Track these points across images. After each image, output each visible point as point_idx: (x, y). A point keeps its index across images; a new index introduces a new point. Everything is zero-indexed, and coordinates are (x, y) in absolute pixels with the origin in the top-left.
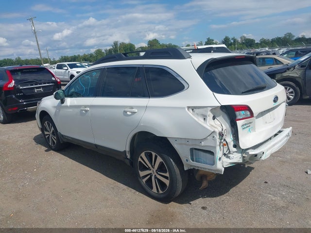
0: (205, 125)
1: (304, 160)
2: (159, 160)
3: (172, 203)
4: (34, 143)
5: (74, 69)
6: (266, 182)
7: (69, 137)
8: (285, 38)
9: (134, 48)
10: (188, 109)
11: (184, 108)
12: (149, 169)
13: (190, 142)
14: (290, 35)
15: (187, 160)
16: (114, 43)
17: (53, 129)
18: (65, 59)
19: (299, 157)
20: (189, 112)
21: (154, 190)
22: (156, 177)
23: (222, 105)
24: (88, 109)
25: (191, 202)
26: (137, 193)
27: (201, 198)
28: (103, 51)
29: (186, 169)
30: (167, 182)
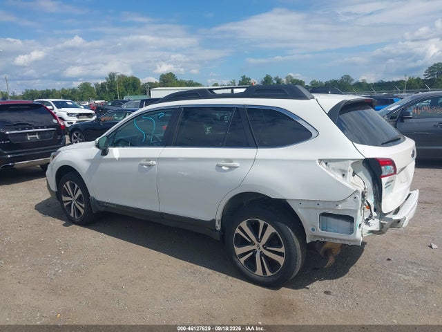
0: (344, 183)
1: (421, 233)
2: (271, 230)
3: (283, 289)
4: (40, 215)
5: (63, 109)
6: (389, 259)
7: (111, 204)
8: (342, 81)
9: (140, 83)
10: (320, 163)
11: (315, 161)
12: (252, 243)
13: (321, 205)
14: (348, 78)
15: (313, 230)
16: (110, 76)
17: (80, 192)
18: (31, 94)
19: (414, 228)
20: (321, 166)
21: (259, 272)
22: (262, 254)
23: (367, 157)
24: (155, 163)
25: (308, 286)
26: (231, 278)
27: (318, 281)
28: (92, 85)
29: (308, 241)
30: (281, 260)
